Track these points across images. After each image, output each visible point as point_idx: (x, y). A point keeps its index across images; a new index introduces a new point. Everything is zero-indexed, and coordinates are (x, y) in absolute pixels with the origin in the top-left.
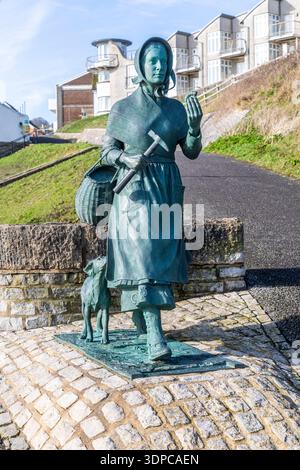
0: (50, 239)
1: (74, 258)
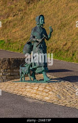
0: (2, 61)
1: (8, 66)
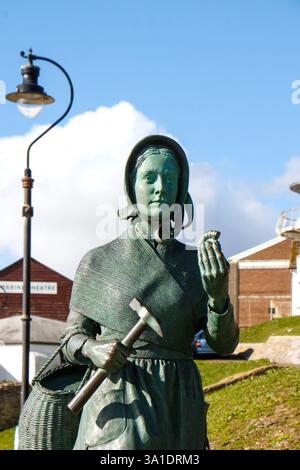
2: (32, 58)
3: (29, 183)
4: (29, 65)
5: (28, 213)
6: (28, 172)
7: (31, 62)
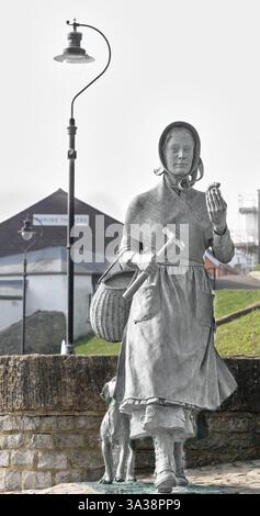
2: (75, 25)
3: (73, 130)
4: (72, 30)
5: (72, 156)
6: (72, 121)
7: (75, 28)
